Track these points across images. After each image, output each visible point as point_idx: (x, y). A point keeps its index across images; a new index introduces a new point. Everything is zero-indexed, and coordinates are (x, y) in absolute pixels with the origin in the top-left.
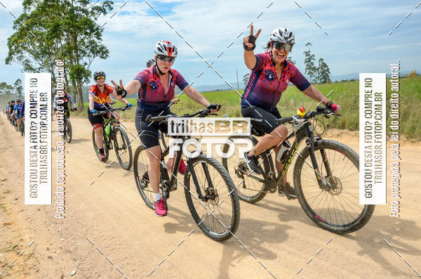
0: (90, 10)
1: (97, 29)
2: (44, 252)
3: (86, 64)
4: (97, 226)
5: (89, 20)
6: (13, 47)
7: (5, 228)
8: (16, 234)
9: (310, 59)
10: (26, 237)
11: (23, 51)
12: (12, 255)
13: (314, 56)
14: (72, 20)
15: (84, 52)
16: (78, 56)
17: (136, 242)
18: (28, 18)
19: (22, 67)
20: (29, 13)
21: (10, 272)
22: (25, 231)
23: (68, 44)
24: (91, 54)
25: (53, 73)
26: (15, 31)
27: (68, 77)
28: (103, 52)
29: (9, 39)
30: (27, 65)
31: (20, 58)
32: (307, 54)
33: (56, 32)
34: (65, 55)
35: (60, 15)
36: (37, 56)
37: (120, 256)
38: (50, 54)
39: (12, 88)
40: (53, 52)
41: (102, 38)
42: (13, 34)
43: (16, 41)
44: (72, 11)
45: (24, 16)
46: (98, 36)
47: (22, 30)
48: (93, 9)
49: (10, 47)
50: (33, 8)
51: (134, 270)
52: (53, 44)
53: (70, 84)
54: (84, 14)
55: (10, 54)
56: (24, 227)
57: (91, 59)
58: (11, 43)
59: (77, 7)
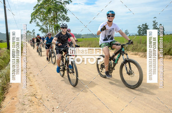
0: (63, 2)
1: (65, 10)
2: (46, 98)
3: (60, 24)
4: (67, 89)
5: (63, 6)
6: (33, 17)
7: (30, 87)
8: (34, 90)
9: (155, 24)
10: (38, 91)
11: (36, 19)
12: (33, 98)
13: (157, 23)
14: (56, 6)
15: (60, 19)
16: (57, 21)
17: (83, 98)
18: (39, 6)
19: (36, 25)
20: (39, 4)
21: (33, 104)
22: (38, 89)
23: (54, 16)
24: (63, 20)
25: (47, 27)
26: (34, 11)
27: (53, 29)
28: (67, 19)
29: (32, 14)
30: (37, 24)
31: (35, 21)
32: (154, 22)
33: (49, 11)
34: (52, 20)
35: (51, 4)
36: (41, 21)
37: (76, 102)
38: (46, 20)
39: (31, 33)
40: (48, 19)
41: (67, 13)
42: (33, 12)
43: (34, 15)
44: (56, 3)
45: (37, 5)
46: (66, 13)
47: (37, 10)
48: (64, 2)
49: (32, 17)
50: (41, 2)
51: (82, 109)
52: (48, 16)
53: (54, 32)
54: (60, 4)
55: (32, 20)
56: (37, 87)
57: (63, 22)
58: (32, 15)
59: (58, 1)
